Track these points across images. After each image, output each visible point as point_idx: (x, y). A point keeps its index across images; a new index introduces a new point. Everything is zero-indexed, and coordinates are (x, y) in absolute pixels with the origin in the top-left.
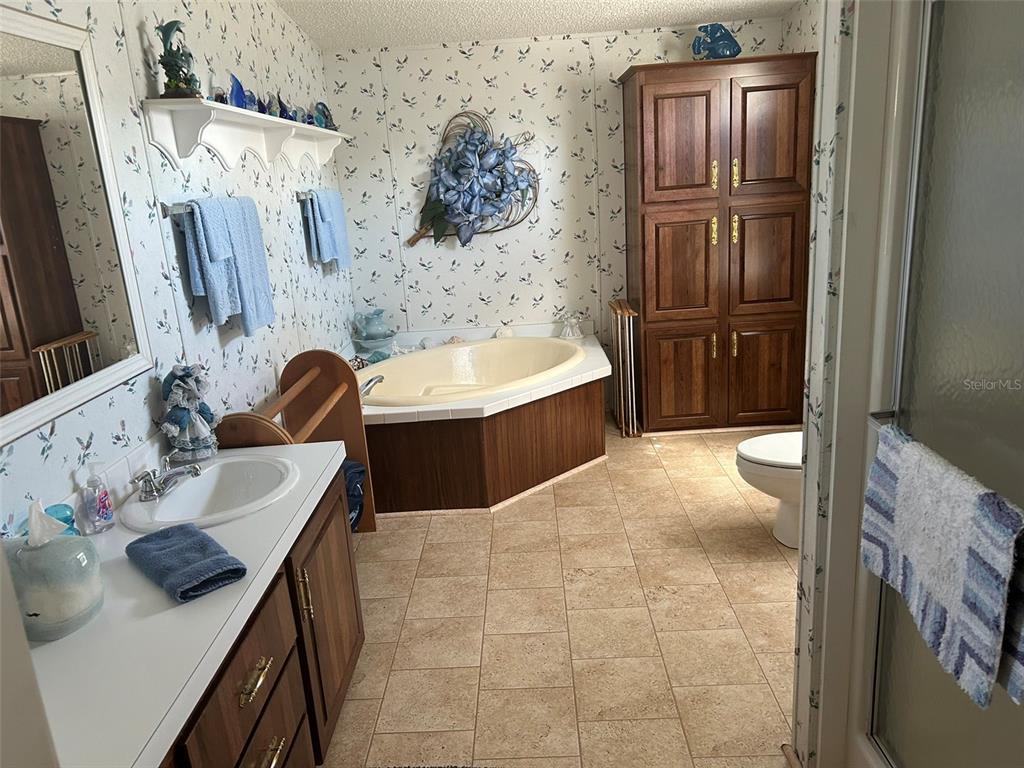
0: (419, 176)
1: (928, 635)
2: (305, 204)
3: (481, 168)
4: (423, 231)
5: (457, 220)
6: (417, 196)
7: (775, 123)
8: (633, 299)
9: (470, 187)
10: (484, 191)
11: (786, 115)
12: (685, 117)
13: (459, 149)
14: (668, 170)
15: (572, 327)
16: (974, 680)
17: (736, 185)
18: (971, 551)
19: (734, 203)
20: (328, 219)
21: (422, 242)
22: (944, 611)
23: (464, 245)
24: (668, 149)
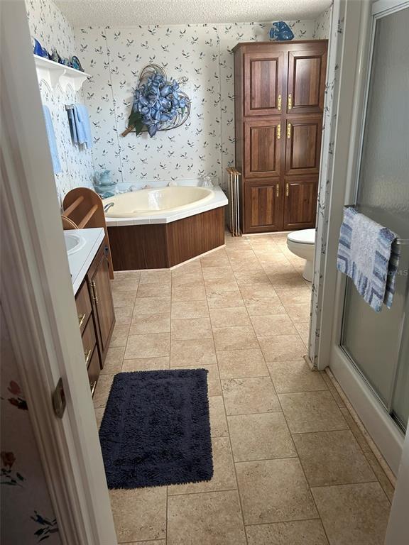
0: (127, 100)
1: (360, 291)
2: (70, 112)
3: (161, 96)
4: (130, 128)
5: (148, 123)
6: (126, 110)
7: (310, 76)
8: (239, 166)
9: (155, 106)
10: (162, 108)
11: (315, 72)
12: (265, 71)
13: (149, 85)
14: (256, 99)
15: (208, 181)
16: (376, 302)
17: (290, 108)
18: (377, 252)
19: (289, 117)
20: (82, 120)
21: (130, 134)
22: (367, 279)
23: (151, 137)
24: (256, 88)
